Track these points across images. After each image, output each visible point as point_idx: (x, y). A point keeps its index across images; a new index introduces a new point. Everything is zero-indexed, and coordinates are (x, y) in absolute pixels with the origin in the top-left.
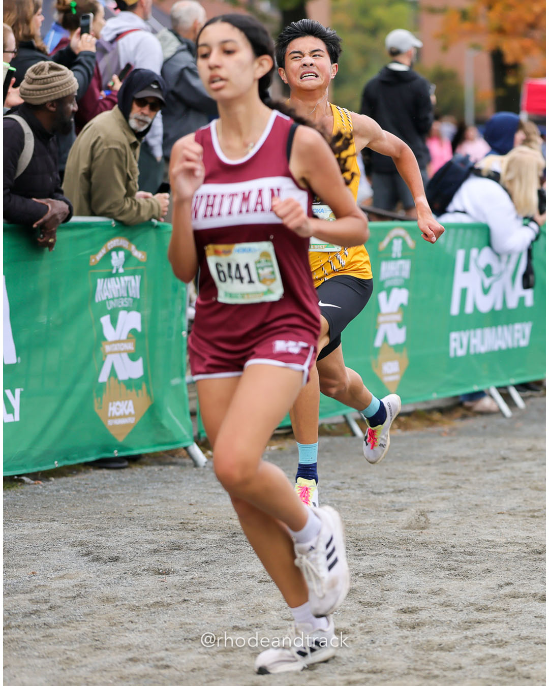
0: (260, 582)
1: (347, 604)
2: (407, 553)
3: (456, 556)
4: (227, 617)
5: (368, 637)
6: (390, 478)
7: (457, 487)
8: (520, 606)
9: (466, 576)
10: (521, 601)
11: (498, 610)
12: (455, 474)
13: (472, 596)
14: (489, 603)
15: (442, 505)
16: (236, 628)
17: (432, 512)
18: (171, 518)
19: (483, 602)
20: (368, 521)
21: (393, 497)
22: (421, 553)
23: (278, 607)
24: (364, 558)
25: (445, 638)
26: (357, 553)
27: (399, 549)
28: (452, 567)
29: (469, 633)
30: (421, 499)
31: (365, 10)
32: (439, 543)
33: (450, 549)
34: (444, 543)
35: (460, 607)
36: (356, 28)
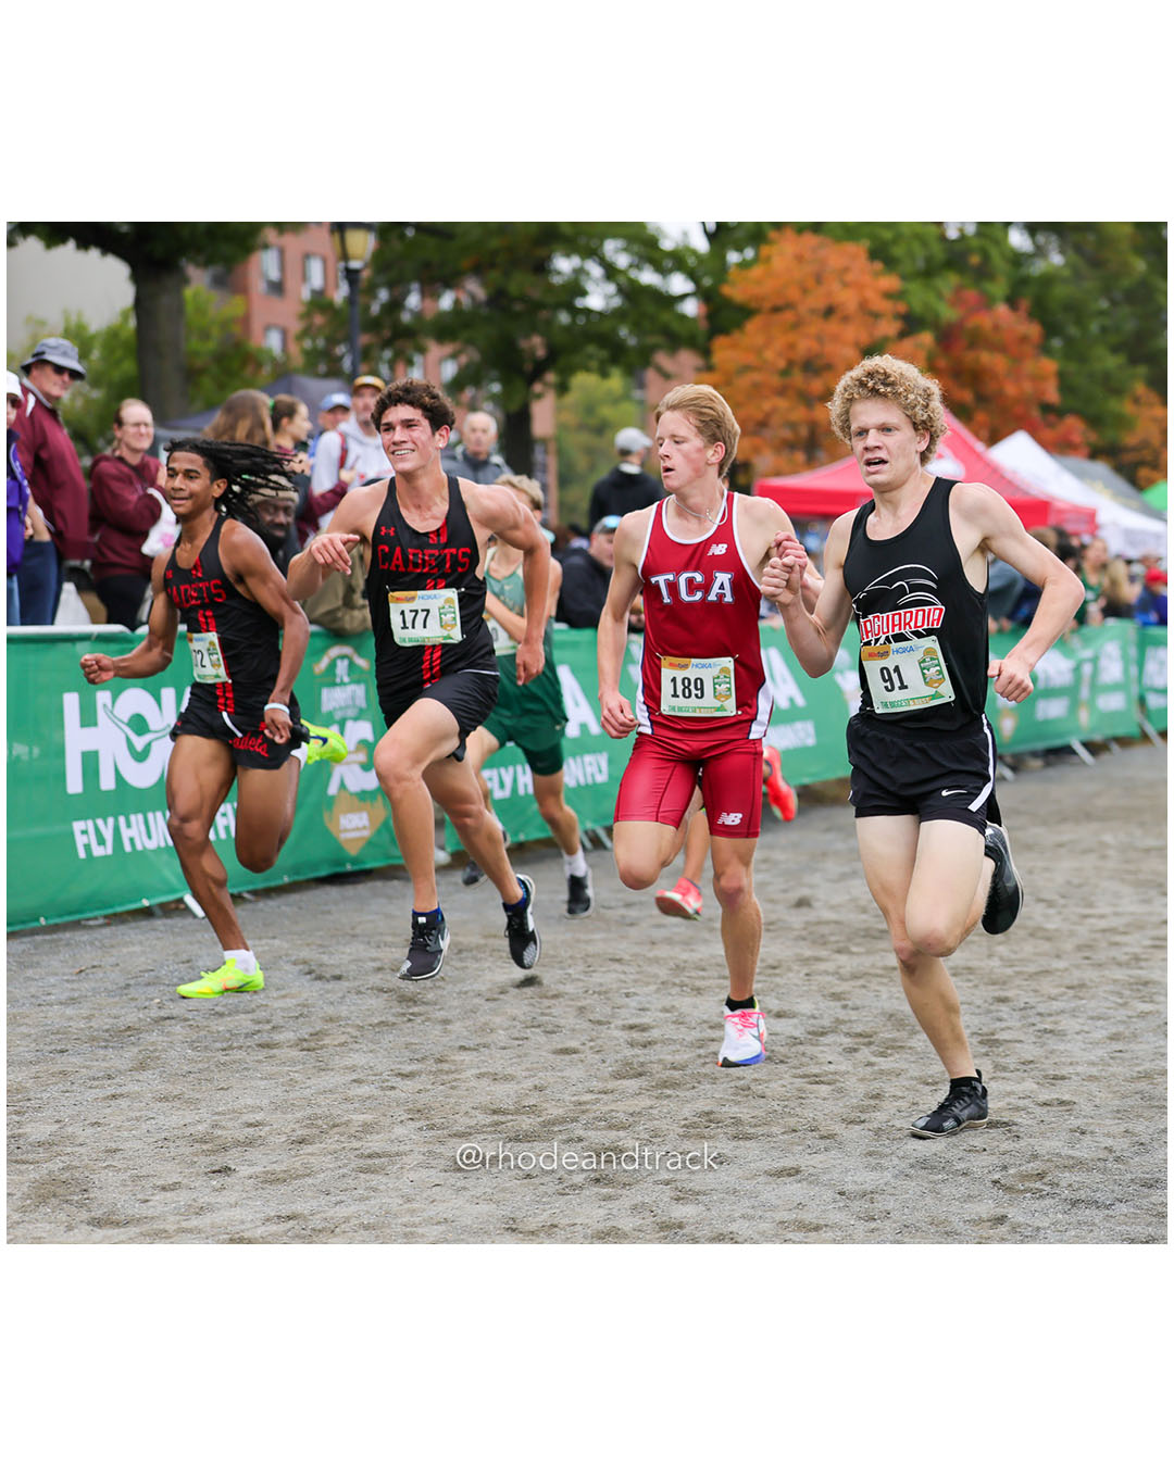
0: (487, 1000)
2: (638, 969)
3: (688, 972)
4: (454, 1037)
5: (597, 1057)
9: (698, 991)
16: (463, 1048)
18: (394, 935)
20: (597, 936)
21: (622, 911)
22: (654, 969)
23: (505, 1026)
24: (593, 974)
25: (677, 1057)
26: (587, 970)
27: (629, 965)
28: (685, 983)
29: (702, 1051)
31: (590, 409)
32: (672, 958)
33: (682, 965)
34: (676, 958)
35: (693, 1025)
36: (582, 427)
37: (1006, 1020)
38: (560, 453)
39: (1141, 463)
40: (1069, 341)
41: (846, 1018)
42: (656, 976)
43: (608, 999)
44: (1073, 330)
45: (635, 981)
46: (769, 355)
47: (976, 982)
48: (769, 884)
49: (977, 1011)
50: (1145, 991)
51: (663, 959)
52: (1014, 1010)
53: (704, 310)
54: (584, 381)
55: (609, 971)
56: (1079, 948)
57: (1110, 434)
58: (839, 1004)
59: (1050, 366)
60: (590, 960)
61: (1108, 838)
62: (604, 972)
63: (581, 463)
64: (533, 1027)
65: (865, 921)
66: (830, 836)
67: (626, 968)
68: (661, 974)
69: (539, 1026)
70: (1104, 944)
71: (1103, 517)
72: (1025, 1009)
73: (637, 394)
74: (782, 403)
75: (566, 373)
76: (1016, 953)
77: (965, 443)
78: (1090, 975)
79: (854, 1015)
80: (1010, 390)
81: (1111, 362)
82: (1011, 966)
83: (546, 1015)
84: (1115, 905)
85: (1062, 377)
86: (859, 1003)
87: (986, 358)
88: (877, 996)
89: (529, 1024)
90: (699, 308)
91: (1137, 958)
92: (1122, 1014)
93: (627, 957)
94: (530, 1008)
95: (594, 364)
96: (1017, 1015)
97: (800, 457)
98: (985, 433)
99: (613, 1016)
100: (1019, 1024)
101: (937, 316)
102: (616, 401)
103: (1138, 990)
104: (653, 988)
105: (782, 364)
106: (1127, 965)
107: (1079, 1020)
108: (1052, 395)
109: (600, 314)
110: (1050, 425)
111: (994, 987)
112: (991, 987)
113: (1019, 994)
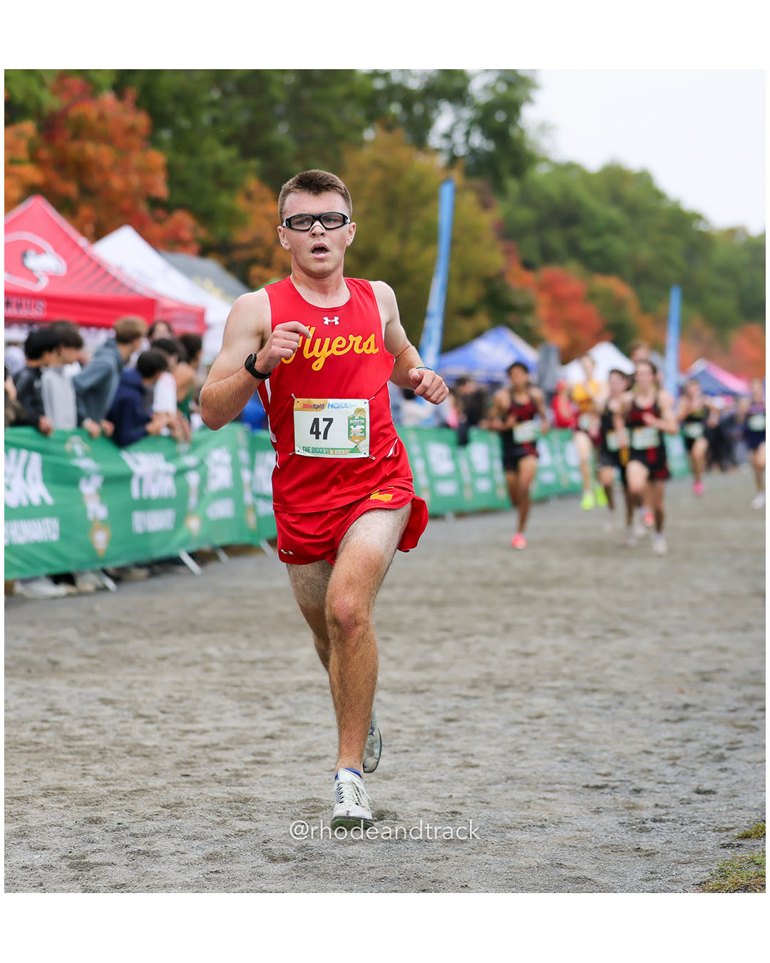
37: (98, 842)
39: (253, 261)
40: (179, 133)
44: (184, 122)
47: (68, 802)
49: (68, 833)
50: (244, 809)
52: (107, 831)
56: (178, 765)
57: (221, 230)
59: (157, 158)
61: (212, 650)
70: (205, 761)
71: (211, 317)
72: (118, 829)
76: (111, 771)
77: (67, 237)
78: (188, 792)
80: (117, 183)
81: (223, 155)
82: (107, 785)
84: (217, 720)
85: (170, 169)
87: (91, 149)
91: (238, 775)
92: (219, 833)
96: (109, 836)
98: (90, 228)
100: (111, 846)
101: (39, 106)
103: (237, 808)
106: (228, 782)
107: (175, 840)
108: (161, 189)
110: (159, 221)
111: (87, 807)
112: (84, 808)
113: (113, 815)
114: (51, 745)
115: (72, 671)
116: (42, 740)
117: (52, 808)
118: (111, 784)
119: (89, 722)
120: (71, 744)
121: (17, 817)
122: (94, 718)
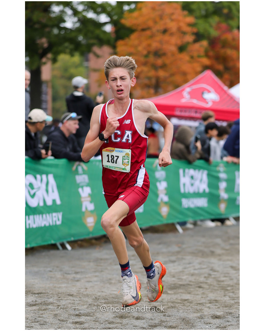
1: (53, 321)
2: (80, 299)
3: (101, 300)
6: (73, 267)
7: (102, 271)
8: (127, 322)
10: (128, 320)
11: (118, 323)
12: (101, 266)
13: (107, 317)
14: (114, 320)
15: (95, 279)
17: (91, 282)
19: (111, 320)
20: (63, 285)
21: (74, 275)
22: (86, 299)
24: (61, 301)
26: (58, 299)
27: (76, 297)
28: (99, 305)
30: (87, 276)
31: (66, 69)
32: (94, 295)
33: (98, 297)
34: (96, 295)
35: (102, 322)
36: (62, 77)
37: (231, 322)
38: (53, 87)
41: (165, 320)
42: (87, 302)
43: (67, 311)
45: (78, 304)
46: (140, 48)
47: (219, 306)
48: (136, 265)
51: (90, 295)
52: (234, 317)
53: (114, 29)
54: (63, 58)
55: (68, 300)
58: (162, 314)
60: (60, 295)
62: (65, 300)
63: (62, 92)
64: (35, 322)
65: (174, 281)
66: (160, 246)
67: (74, 299)
68: (89, 301)
69: (38, 322)
73: (86, 64)
74: (145, 69)
75: (56, 54)
77: (220, 86)
79: (168, 319)
82: (234, 300)
83: (41, 317)
86: (170, 314)
87: (229, 52)
88: (178, 311)
89: (33, 321)
90: (112, 28)
93: (75, 294)
94: (34, 314)
95: (68, 50)
96: (235, 320)
97: (152, 91)
98: (228, 83)
99: (68, 318)
101: (209, 34)
102: (77, 66)
104: (85, 307)
105: (145, 52)
109: (71, 30)
111: (226, 308)
112: (225, 308)
113: (236, 311)
114: (212, 284)
115: (219, 255)
116: (208, 281)
117: (213, 308)
118: (235, 300)
119: (227, 275)
120: (220, 283)
121: (199, 311)
122: (228, 274)
